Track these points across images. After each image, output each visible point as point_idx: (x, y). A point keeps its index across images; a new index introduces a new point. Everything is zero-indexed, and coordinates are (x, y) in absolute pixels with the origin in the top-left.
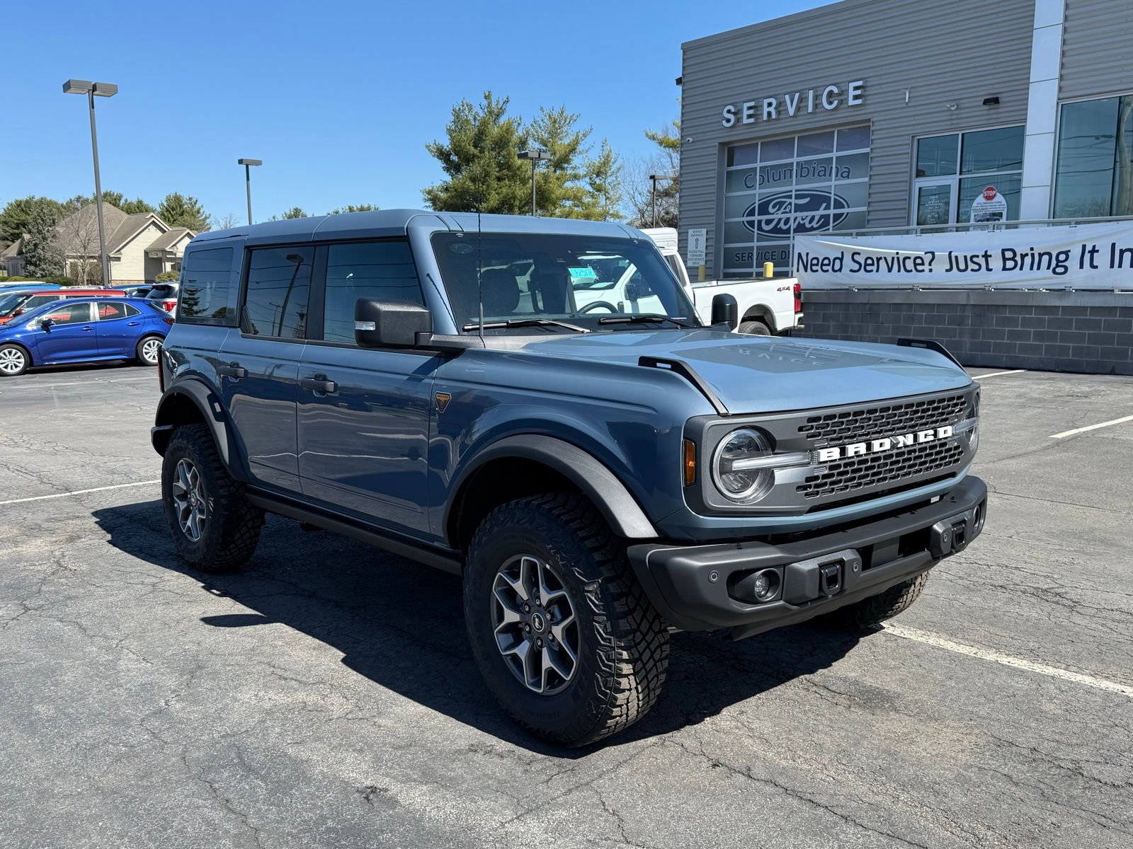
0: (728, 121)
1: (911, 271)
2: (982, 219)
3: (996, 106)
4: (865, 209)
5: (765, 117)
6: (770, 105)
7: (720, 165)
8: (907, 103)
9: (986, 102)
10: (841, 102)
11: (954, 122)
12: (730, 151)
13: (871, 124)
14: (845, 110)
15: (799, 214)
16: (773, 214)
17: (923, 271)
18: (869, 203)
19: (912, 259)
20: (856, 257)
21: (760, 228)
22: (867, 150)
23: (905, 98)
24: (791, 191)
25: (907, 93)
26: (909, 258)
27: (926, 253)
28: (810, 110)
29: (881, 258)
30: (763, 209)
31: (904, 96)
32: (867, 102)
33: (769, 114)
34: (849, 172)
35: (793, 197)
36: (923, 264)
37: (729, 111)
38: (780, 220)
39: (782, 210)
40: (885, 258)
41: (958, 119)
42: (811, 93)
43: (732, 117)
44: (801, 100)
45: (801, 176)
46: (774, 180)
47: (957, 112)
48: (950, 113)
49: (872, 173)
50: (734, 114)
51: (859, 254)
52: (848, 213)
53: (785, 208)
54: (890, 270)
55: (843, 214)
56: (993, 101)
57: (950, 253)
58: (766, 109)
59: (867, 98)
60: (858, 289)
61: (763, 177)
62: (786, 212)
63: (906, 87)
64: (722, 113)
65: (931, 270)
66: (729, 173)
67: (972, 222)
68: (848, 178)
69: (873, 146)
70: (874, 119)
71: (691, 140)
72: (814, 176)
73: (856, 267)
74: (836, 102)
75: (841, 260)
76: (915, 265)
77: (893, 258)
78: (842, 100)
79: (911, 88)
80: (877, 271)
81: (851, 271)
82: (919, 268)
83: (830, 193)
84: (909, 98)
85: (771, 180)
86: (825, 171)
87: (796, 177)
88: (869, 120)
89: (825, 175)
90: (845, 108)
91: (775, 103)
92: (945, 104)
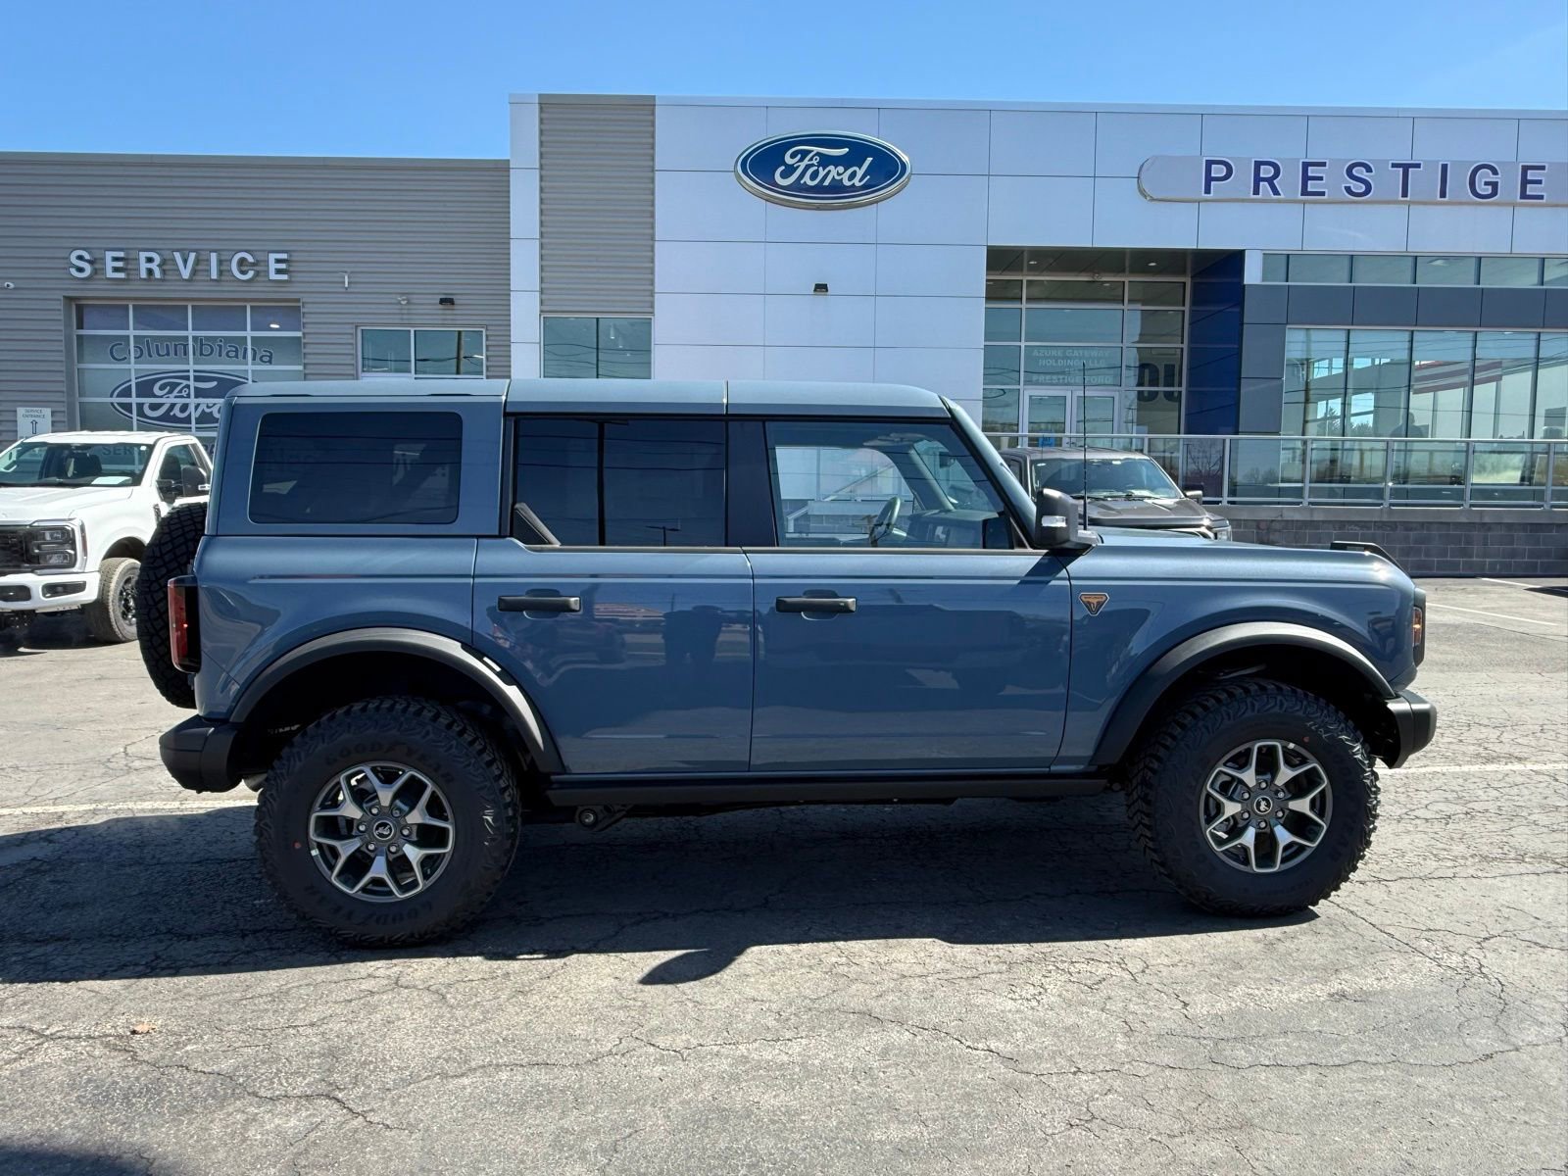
0: (80, 270)
3: (451, 307)
5: (144, 275)
6: (150, 260)
7: (68, 325)
8: (346, 289)
9: (443, 301)
10: (257, 274)
11: (405, 317)
12: (80, 309)
13: (301, 304)
14: (264, 284)
15: (200, 400)
16: (162, 397)
21: (141, 413)
22: (299, 334)
23: (344, 283)
24: (188, 371)
25: (346, 278)
28: (214, 276)
30: (145, 389)
31: (341, 280)
32: (293, 279)
33: (150, 272)
34: (271, 357)
35: (192, 378)
37: (80, 258)
38: (173, 406)
39: (175, 393)
41: (408, 314)
42: (214, 257)
43: (88, 268)
44: (197, 262)
45: (201, 354)
46: (158, 354)
47: (406, 307)
48: (399, 307)
49: (306, 361)
50: (89, 262)
53: (180, 391)
56: (447, 301)
58: (144, 266)
59: (293, 274)
61: (141, 350)
62: (182, 397)
63: (345, 269)
64: (68, 258)
66: (79, 337)
68: (271, 363)
69: (306, 331)
70: (304, 300)
71: (12, 286)
72: (220, 356)
74: (251, 274)
78: (260, 272)
79: (352, 272)
83: (247, 378)
84: (349, 283)
85: (154, 355)
86: (237, 351)
87: (194, 354)
88: (298, 300)
89: (237, 356)
90: (264, 282)
91: (157, 259)
92: (394, 296)
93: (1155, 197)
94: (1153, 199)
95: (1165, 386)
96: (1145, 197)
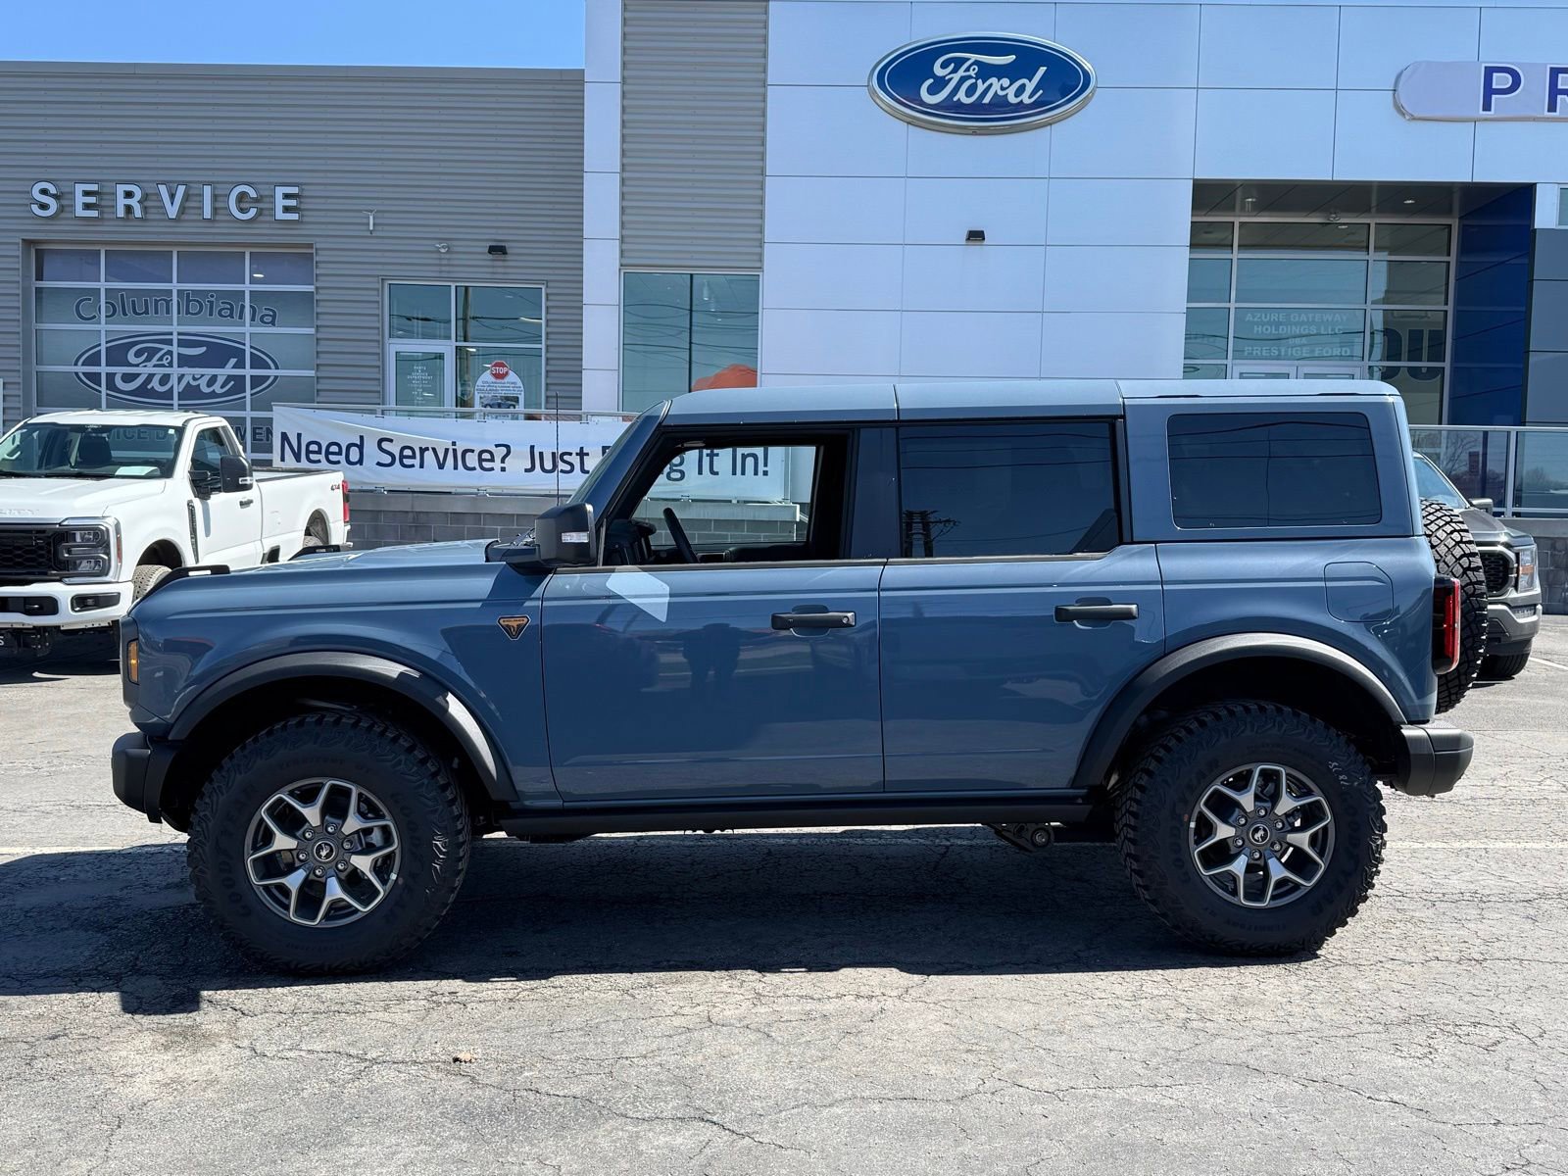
0: (44, 207)
1: (474, 469)
2: (491, 403)
3: (502, 257)
4: (312, 373)
5: (121, 213)
6: (129, 195)
7: (26, 277)
8: (371, 232)
9: (492, 250)
10: (260, 212)
11: (444, 268)
12: (39, 255)
13: (314, 251)
14: (267, 225)
15: (185, 370)
16: (137, 365)
17: (492, 469)
18: (318, 365)
19: (476, 453)
20: (385, 445)
21: (111, 385)
22: (310, 288)
23: (368, 224)
24: (171, 334)
25: (371, 218)
26: (473, 451)
27: (497, 446)
28: (207, 214)
29: (427, 449)
30: (117, 355)
31: (365, 221)
32: (305, 219)
33: (129, 209)
34: (274, 317)
35: (175, 342)
36: (492, 460)
37: (44, 192)
38: (151, 377)
39: (154, 361)
40: (434, 450)
41: (449, 265)
42: (207, 190)
43: (53, 201)
44: (187, 197)
45: (188, 312)
46: (135, 312)
47: (447, 256)
48: (437, 255)
49: (319, 323)
50: (55, 196)
51: (391, 441)
52: (276, 377)
53: (161, 359)
54: (441, 466)
55: (269, 377)
56: (497, 250)
57: (532, 447)
58: (121, 202)
59: (305, 213)
60: (389, 491)
61: (112, 304)
62: (163, 366)
63: (370, 208)
64: (30, 192)
65: (503, 469)
66: (39, 290)
67: (477, 406)
68: (274, 325)
69: (319, 284)
70: (318, 246)
72: (211, 314)
73: (387, 459)
74: (253, 212)
75: (361, 447)
76: (481, 460)
77: (447, 450)
78: (262, 209)
79: (378, 211)
80: (422, 466)
81: (379, 464)
82: (486, 465)
83: (244, 344)
84: (374, 224)
85: (130, 313)
86: (232, 309)
87: (179, 313)
88: (310, 246)
89: (231, 316)
90: (269, 222)
91: (138, 194)
92: (433, 242)
93: (1416, 115)
94: (1414, 119)
95: (1409, 360)
96: (1403, 114)
